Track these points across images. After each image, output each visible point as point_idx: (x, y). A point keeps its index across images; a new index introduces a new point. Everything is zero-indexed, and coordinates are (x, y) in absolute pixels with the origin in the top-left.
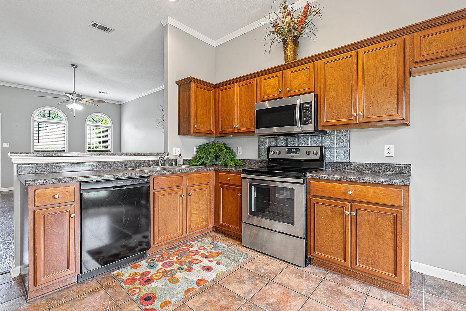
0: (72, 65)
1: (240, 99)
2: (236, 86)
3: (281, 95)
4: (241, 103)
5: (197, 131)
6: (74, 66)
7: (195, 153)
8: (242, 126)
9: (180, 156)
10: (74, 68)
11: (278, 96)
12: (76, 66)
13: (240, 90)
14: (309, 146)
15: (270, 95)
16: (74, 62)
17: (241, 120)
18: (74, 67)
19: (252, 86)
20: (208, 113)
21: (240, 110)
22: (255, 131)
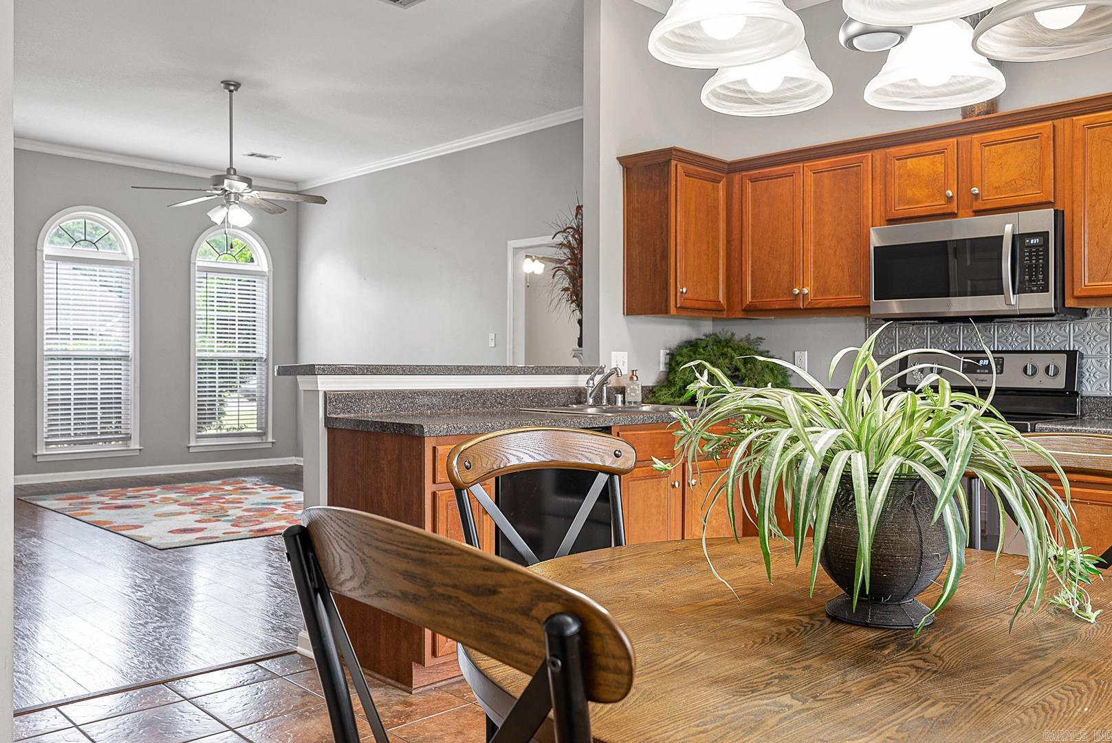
0: (227, 84)
1: (818, 210)
2: (806, 173)
3: (953, 207)
4: (818, 224)
5: (687, 304)
6: (231, 86)
7: (662, 368)
8: (821, 290)
9: (635, 378)
10: (231, 91)
11: (943, 208)
12: (237, 85)
13: (817, 183)
14: (1031, 352)
15: (917, 203)
16: (236, 74)
17: (819, 272)
18: (232, 88)
19: (857, 174)
20: (710, 249)
21: (818, 244)
22: (869, 307)
